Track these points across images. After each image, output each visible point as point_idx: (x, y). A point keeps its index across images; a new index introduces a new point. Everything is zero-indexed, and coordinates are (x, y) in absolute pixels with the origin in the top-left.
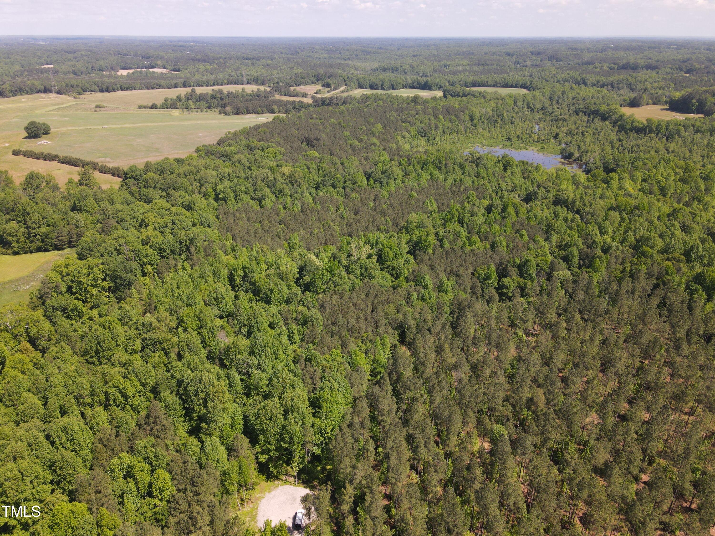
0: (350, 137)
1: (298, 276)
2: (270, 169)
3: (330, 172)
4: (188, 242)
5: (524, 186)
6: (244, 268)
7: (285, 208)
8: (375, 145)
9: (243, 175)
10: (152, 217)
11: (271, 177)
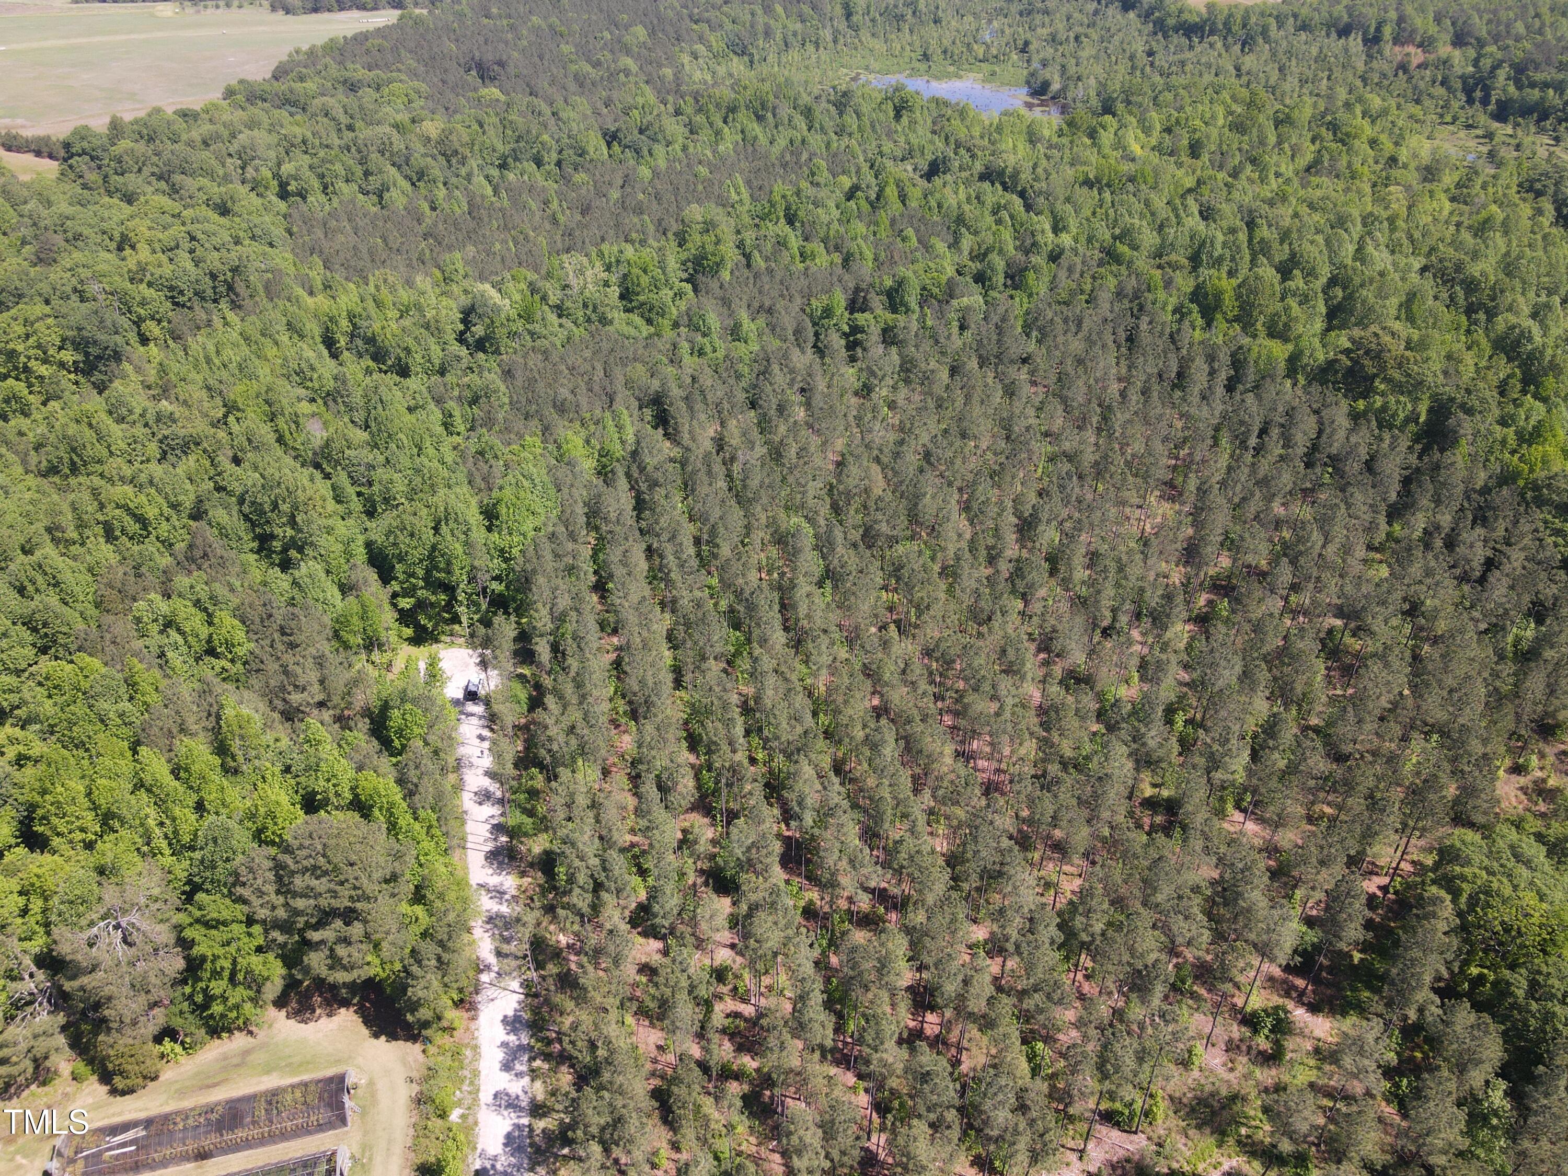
0: (573, 57)
1: (461, 327)
2: (396, 126)
3: (528, 132)
4: (229, 274)
5: (929, 149)
6: (351, 317)
7: (434, 209)
8: (627, 73)
9: (337, 142)
10: (144, 229)
11: (398, 144)
